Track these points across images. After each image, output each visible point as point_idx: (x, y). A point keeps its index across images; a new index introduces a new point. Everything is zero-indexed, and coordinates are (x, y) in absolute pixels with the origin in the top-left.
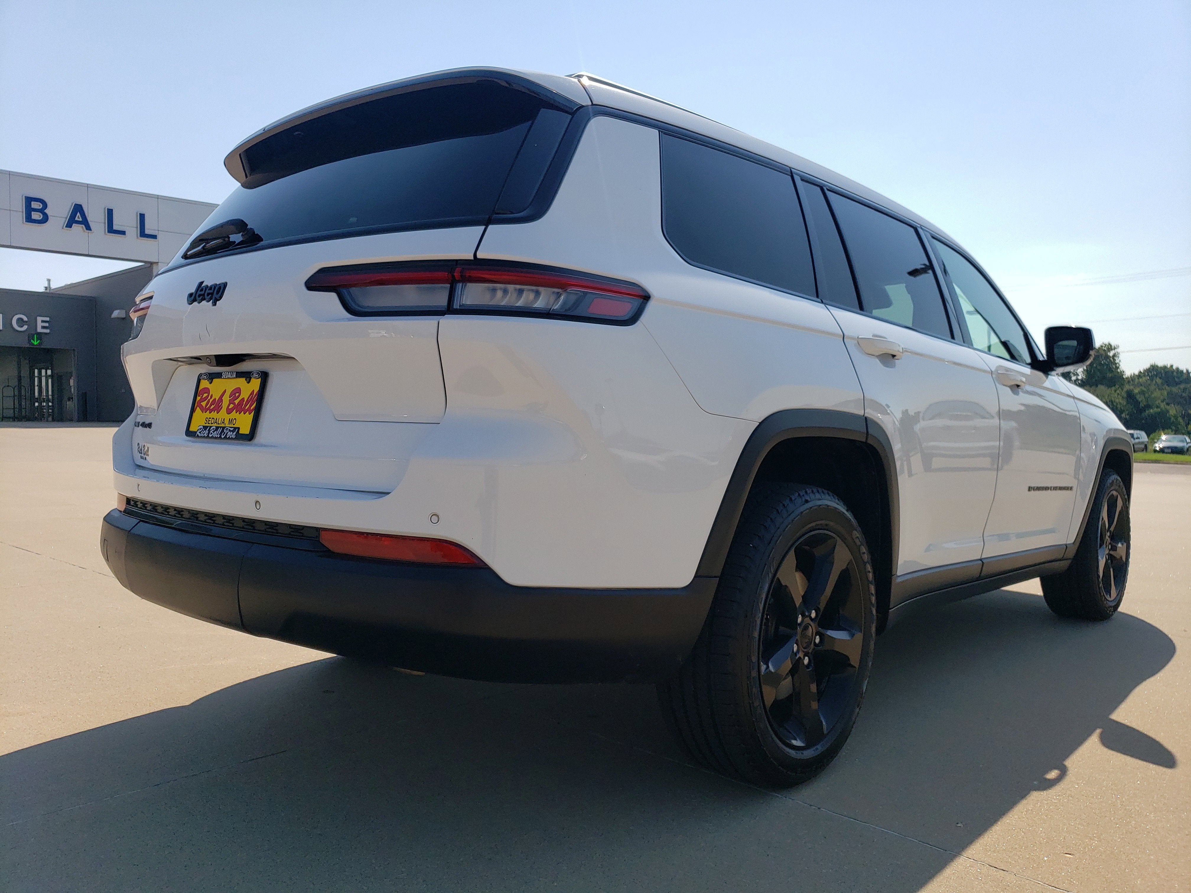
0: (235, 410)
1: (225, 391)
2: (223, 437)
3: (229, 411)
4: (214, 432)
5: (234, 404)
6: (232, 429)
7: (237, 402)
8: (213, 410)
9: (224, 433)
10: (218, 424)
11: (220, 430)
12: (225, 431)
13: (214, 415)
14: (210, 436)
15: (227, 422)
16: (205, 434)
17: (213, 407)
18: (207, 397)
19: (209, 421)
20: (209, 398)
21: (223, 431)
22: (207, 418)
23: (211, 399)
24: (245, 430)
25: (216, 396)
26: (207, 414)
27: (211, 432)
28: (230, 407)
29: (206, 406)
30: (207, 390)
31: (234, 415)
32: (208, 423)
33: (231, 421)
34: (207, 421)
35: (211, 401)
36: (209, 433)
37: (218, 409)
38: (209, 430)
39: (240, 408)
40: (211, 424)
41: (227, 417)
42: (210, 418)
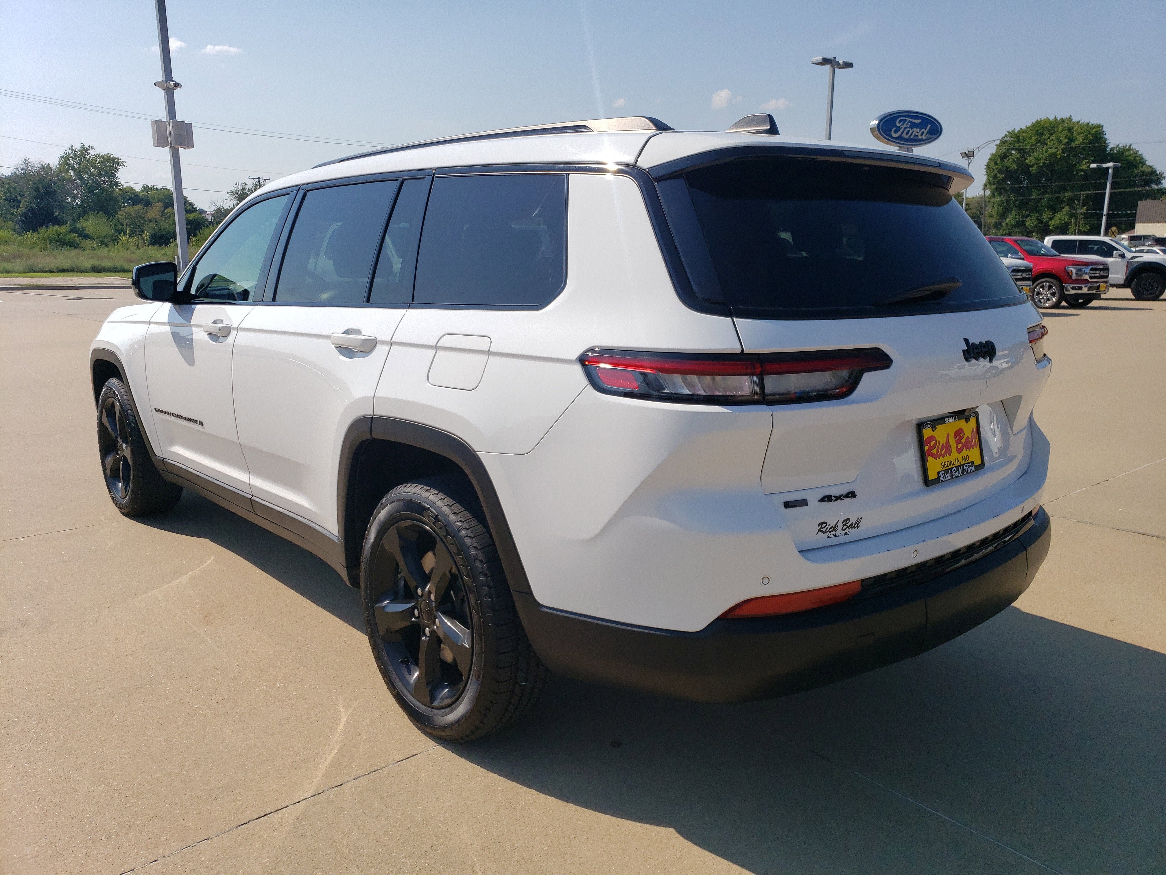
0: (964, 449)
1: (948, 435)
2: (965, 474)
3: (959, 451)
4: (956, 472)
5: (962, 443)
6: (970, 464)
7: (963, 441)
8: (946, 454)
9: (965, 470)
10: (954, 464)
11: (961, 469)
12: (965, 468)
13: (947, 458)
14: (954, 477)
15: (961, 460)
16: (949, 477)
17: (943, 451)
18: (935, 444)
19: (945, 465)
20: (938, 444)
21: (963, 469)
22: (942, 463)
23: (938, 446)
24: (978, 462)
25: (943, 441)
26: (941, 460)
27: (953, 473)
28: (959, 447)
29: (937, 452)
30: (932, 438)
31: (965, 452)
32: (945, 467)
33: (964, 458)
34: (943, 465)
35: (940, 446)
36: (952, 475)
37: (949, 452)
38: (951, 472)
39: (967, 445)
40: (948, 466)
41: (960, 456)
42: (945, 462)
